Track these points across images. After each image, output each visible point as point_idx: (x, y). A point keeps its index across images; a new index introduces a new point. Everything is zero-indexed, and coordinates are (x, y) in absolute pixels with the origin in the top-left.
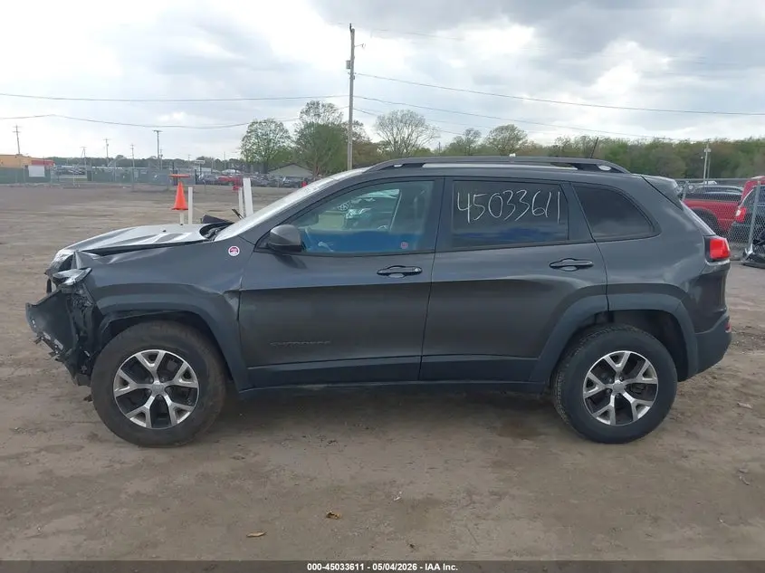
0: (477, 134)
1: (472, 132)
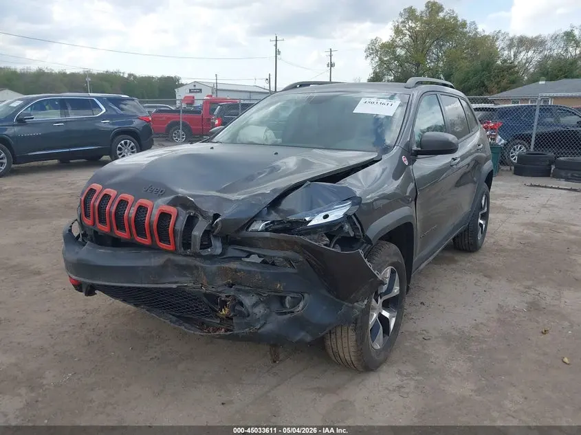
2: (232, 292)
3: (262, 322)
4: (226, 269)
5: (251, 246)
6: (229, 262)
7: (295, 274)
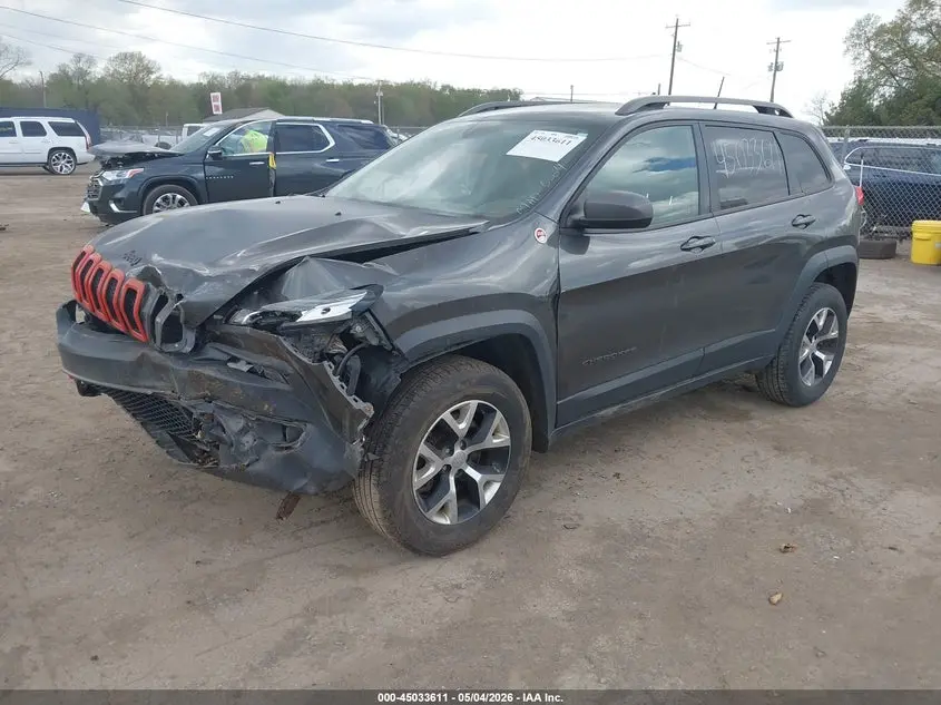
0: (91, 61)
1: (83, 60)
2: (209, 408)
3: (254, 457)
4: (199, 375)
5: (235, 345)
6: (204, 365)
7: (288, 392)
